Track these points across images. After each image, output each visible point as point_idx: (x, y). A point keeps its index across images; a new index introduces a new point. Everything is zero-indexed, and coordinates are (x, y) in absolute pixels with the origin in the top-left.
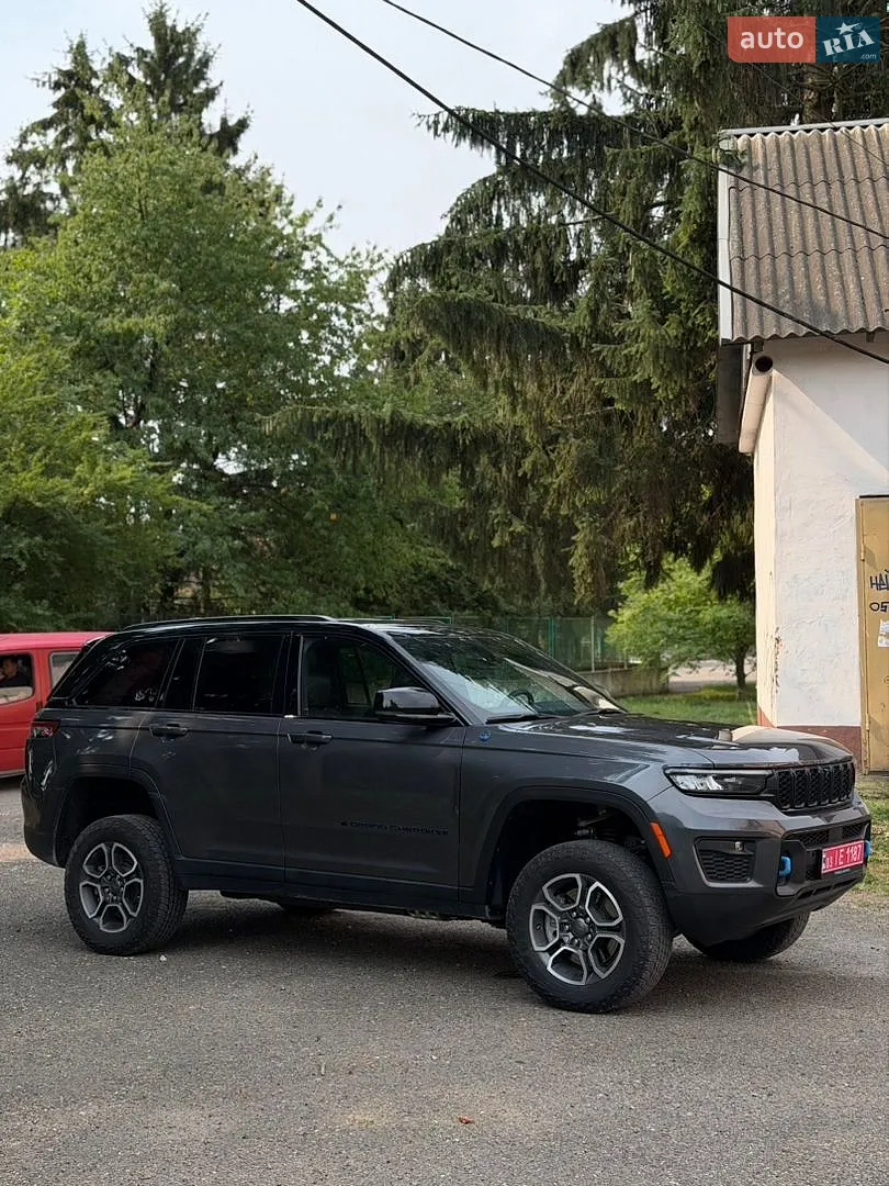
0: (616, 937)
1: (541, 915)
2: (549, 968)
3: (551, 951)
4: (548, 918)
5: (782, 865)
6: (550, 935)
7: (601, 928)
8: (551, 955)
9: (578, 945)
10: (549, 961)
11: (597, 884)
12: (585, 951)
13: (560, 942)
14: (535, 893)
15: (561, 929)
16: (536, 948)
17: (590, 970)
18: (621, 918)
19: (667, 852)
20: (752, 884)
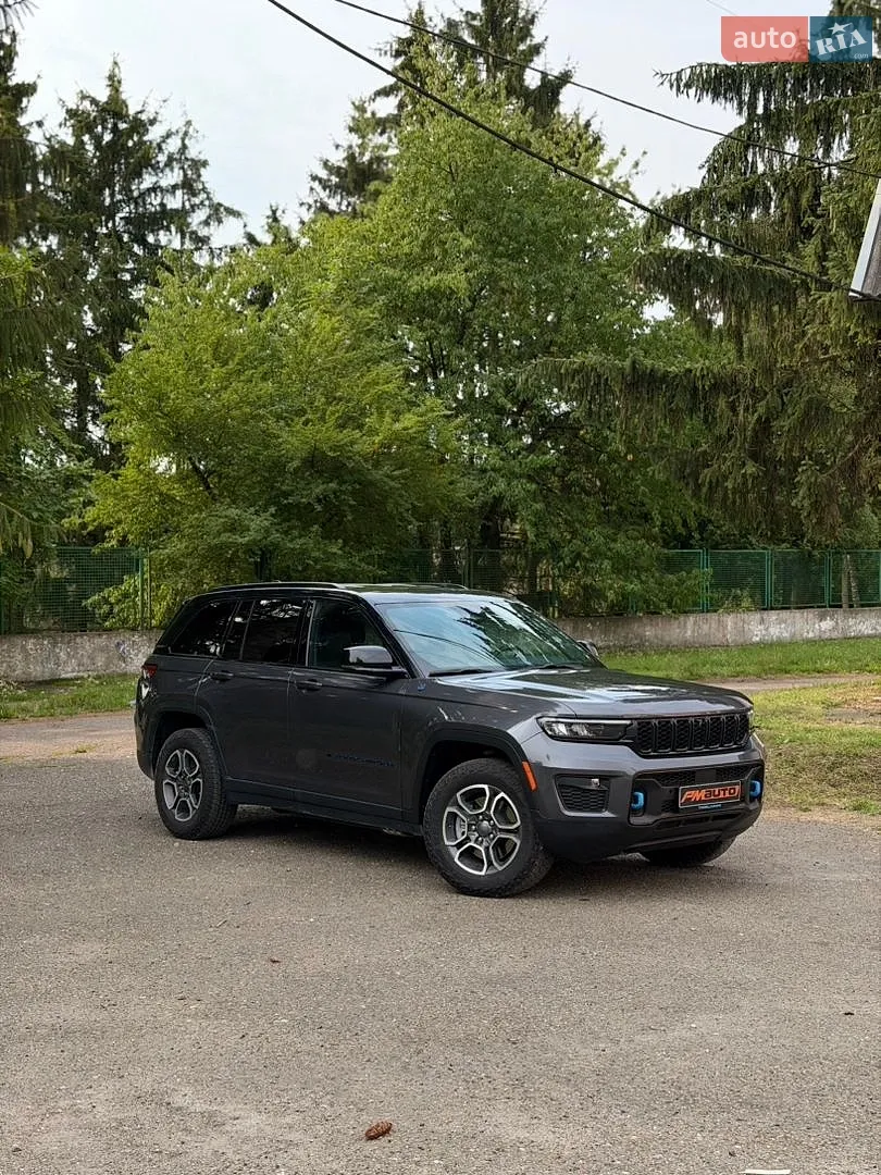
0: (512, 837)
1: (453, 816)
2: (456, 860)
3: (459, 846)
4: (458, 820)
5: (635, 800)
6: (459, 834)
7: (501, 830)
8: (458, 849)
9: (482, 842)
10: (456, 854)
11: (502, 794)
12: (487, 849)
13: (468, 839)
14: (449, 798)
15: (469, 829)
16: (447, 843)
17: (490, 864)
18: (519, 823)
19: (533, 786)
20: (607, 814)
